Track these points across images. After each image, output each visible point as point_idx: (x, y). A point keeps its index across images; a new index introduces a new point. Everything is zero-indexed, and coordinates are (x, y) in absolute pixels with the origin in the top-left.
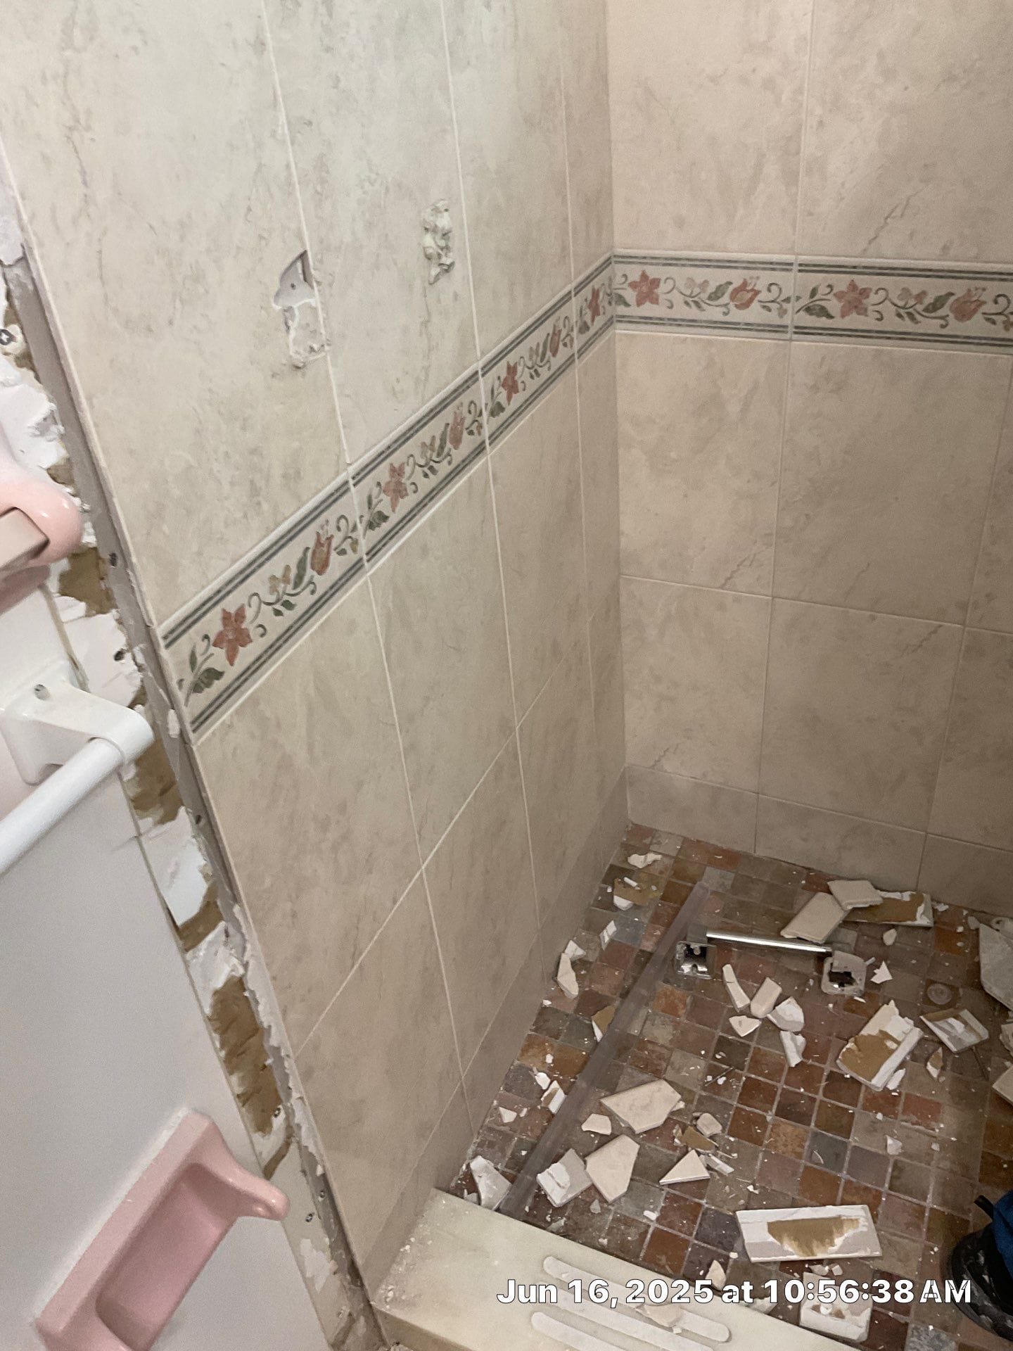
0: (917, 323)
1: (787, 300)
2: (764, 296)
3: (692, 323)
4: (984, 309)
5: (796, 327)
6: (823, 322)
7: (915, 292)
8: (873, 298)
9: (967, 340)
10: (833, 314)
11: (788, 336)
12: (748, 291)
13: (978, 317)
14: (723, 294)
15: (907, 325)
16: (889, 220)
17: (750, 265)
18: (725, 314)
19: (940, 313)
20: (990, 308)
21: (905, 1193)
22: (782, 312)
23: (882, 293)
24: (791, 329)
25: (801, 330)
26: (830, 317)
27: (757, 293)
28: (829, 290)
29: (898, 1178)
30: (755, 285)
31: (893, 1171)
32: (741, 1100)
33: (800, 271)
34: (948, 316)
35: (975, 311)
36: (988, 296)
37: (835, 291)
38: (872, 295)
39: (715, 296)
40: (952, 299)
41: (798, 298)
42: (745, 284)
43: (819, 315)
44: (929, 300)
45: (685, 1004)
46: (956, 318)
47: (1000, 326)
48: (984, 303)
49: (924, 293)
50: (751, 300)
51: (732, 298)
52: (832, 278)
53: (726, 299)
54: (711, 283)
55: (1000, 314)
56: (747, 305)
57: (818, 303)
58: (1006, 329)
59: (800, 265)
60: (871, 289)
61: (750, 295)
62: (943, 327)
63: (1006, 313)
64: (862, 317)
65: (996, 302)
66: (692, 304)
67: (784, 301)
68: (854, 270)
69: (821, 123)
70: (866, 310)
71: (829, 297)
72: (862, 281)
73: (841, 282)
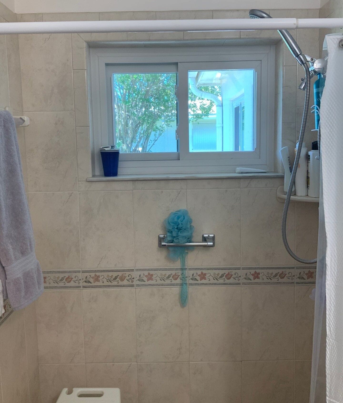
0: (112, 283)
1: (80, 280)
2: (74, 279)
3: (56, 287)
4: (126, 278)
5: (83, 286)
6: (90, 284)
7: (110, 276)
8: (101, 278)
9: (124, 286)
10: (91, 282)
11: (81, 289)
12: (70, 278)
14: (64, 279)
15: (109, 284)
16: (102, 259)
17: (70, 272)
18: (65, 284)
19: (117, 280)
20: (128, 278)
22: (79, 283)
23: (102, 276)
24: (82, 287)
25: (84, 287)
27: (72, 278)
28: (90, 276)
30: (71, 277)
33: (82, 272)
34: (119, 280)
35: (124, 279)
36: (127, 275)
38: (100, 277)
39: (62, 280)
40: (119, 276)
41: (83, 279)
42: (69, 276)
43: (88, 283)
44: (114, 277)
46: (121, 281)
47: (131, 282)
49: (112, 276)
50: (71, 281)
51: (66, 280)
52: (91, 274)
53: (64, 281)
54: (60, 277)
55: (130, 279)
56: (70, 282)
57: (88, 280)
58: (132, 282)
59: (82, 271)
60: (100, 276)
61: (70, 279)
62: (118, 283)
63: (131, 278)
64: (99, 283)
65: (129, 276)
66: (55, 283)
67: (79, 280)
68: (95, 271)
69: (84, 239)
70: (99, 281)
71: (90, 278)
72: (98, 274)
73: (93, 274)
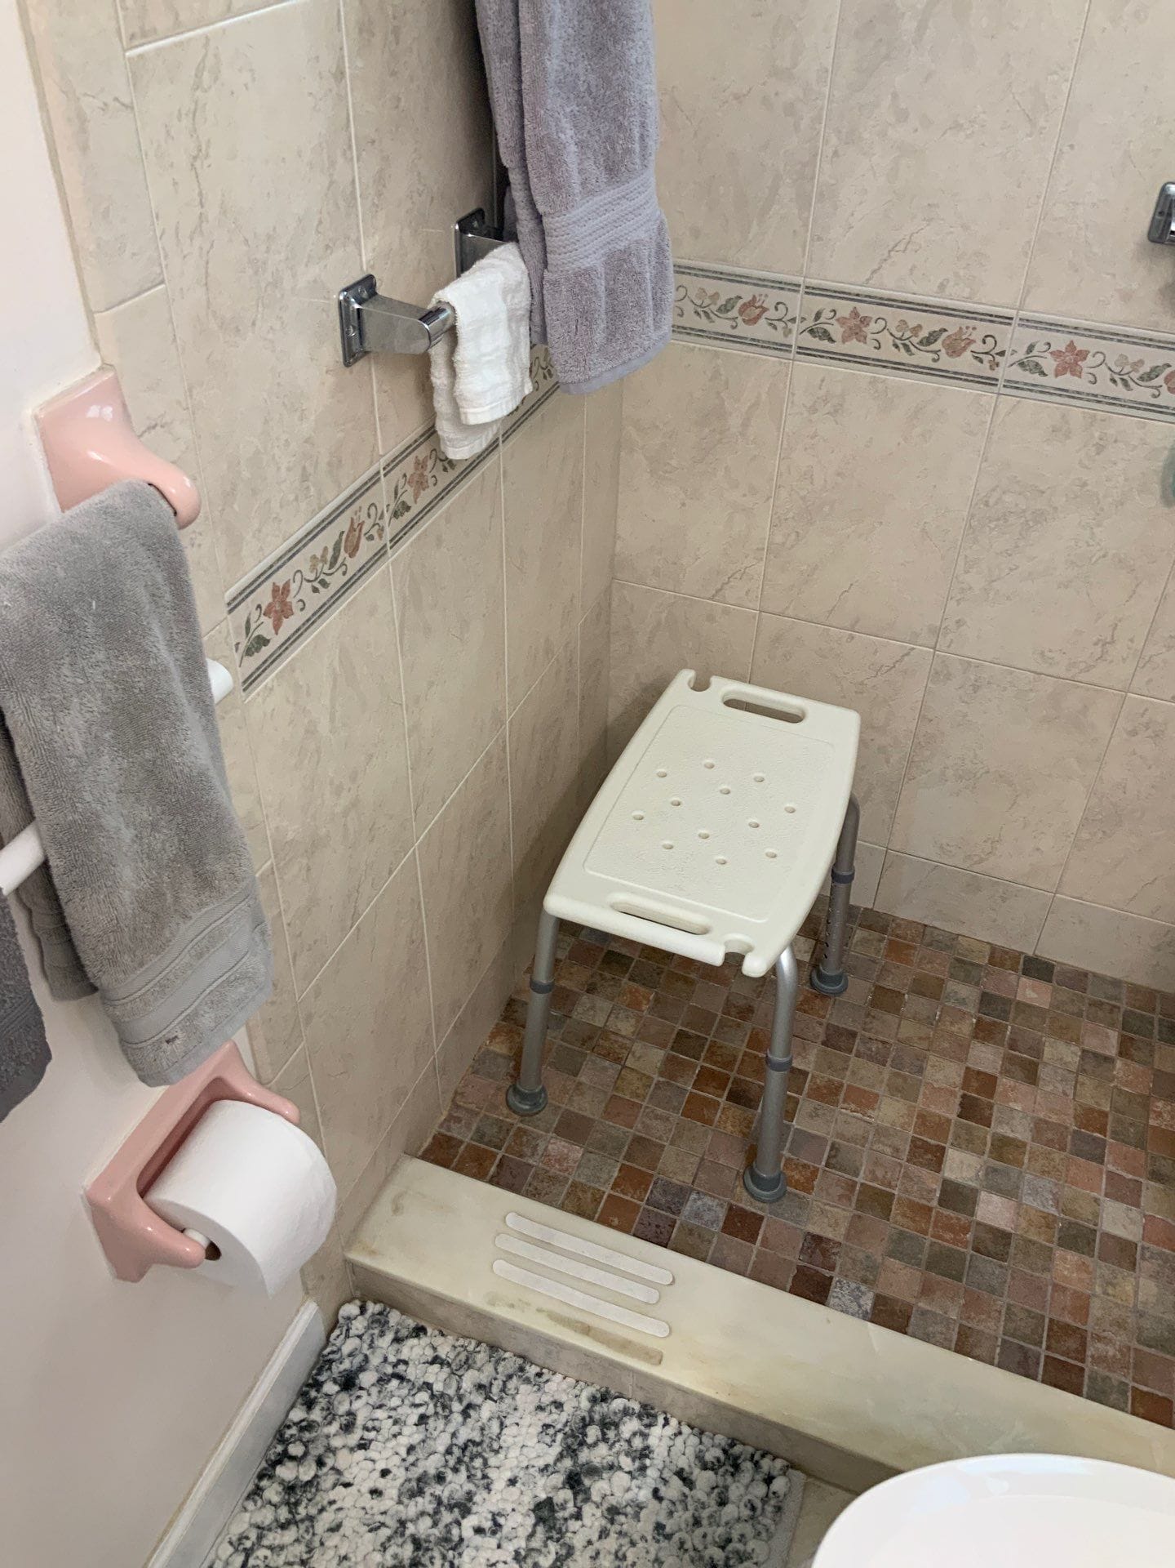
0: (912, 354)
1: (793, 320)
2: (771, 314)
4: (973, 347)
5: (800, 348)
6: (825, 345)
7: (911, 325)
8: (873, 327)
9: (956, 376)
10: (834, 338)
11: (791, 356)
12: (756, 308)
13: (967, 354)
14: (733, 307)
15: (902, 356)
16: (892, 253)
17: (760, 282)
18: (734, 328)
19: (933, 347)
20: (978, 346)
21: (839, 1170)
22: (787, 332)
23: (880, 322)
24: (794, 349)
25: (804, 351)
26: (831, 340)
27: (765, 310)
28: (832, 314)
29: (835, 1156)
30: (763, 302)
31: (831, 1150)
32: (695, 1086)
33: (807, 293)
34: (940, 351)
35: (964, 349)
36: (977, 336)
37: (838, 316)
38: (872, 324)
39: (725, 309)
40: (945, 335)
41: (803, 319)
42: (754, 300)
43: (821, 338)
44: (924, 334)
45: (649, 1000)
46: (947, 353)
47: (986, 365)
48: (973, 341)
49: (919, 326)
50: (759, 317)
51: (741, 312)
52: (838, 304)
53: (734, 313)
54: (722, 296)
55: (986, 353)
56: (754, 321)
57: (822, 326)
58: (992, 368)
59: (807, 287)
60: (871, 318)
61: (758, 311)
62: (935, 360)
63: (993, 352)
64: (861, 344)
65: (984, 342)
66: (702, 314)
67: (790, 320)
68: (857, 298)
69: (836, 153)
70: (865, 338)
71: (832, 321)
72: (865, 309)
73: (845, 308)
